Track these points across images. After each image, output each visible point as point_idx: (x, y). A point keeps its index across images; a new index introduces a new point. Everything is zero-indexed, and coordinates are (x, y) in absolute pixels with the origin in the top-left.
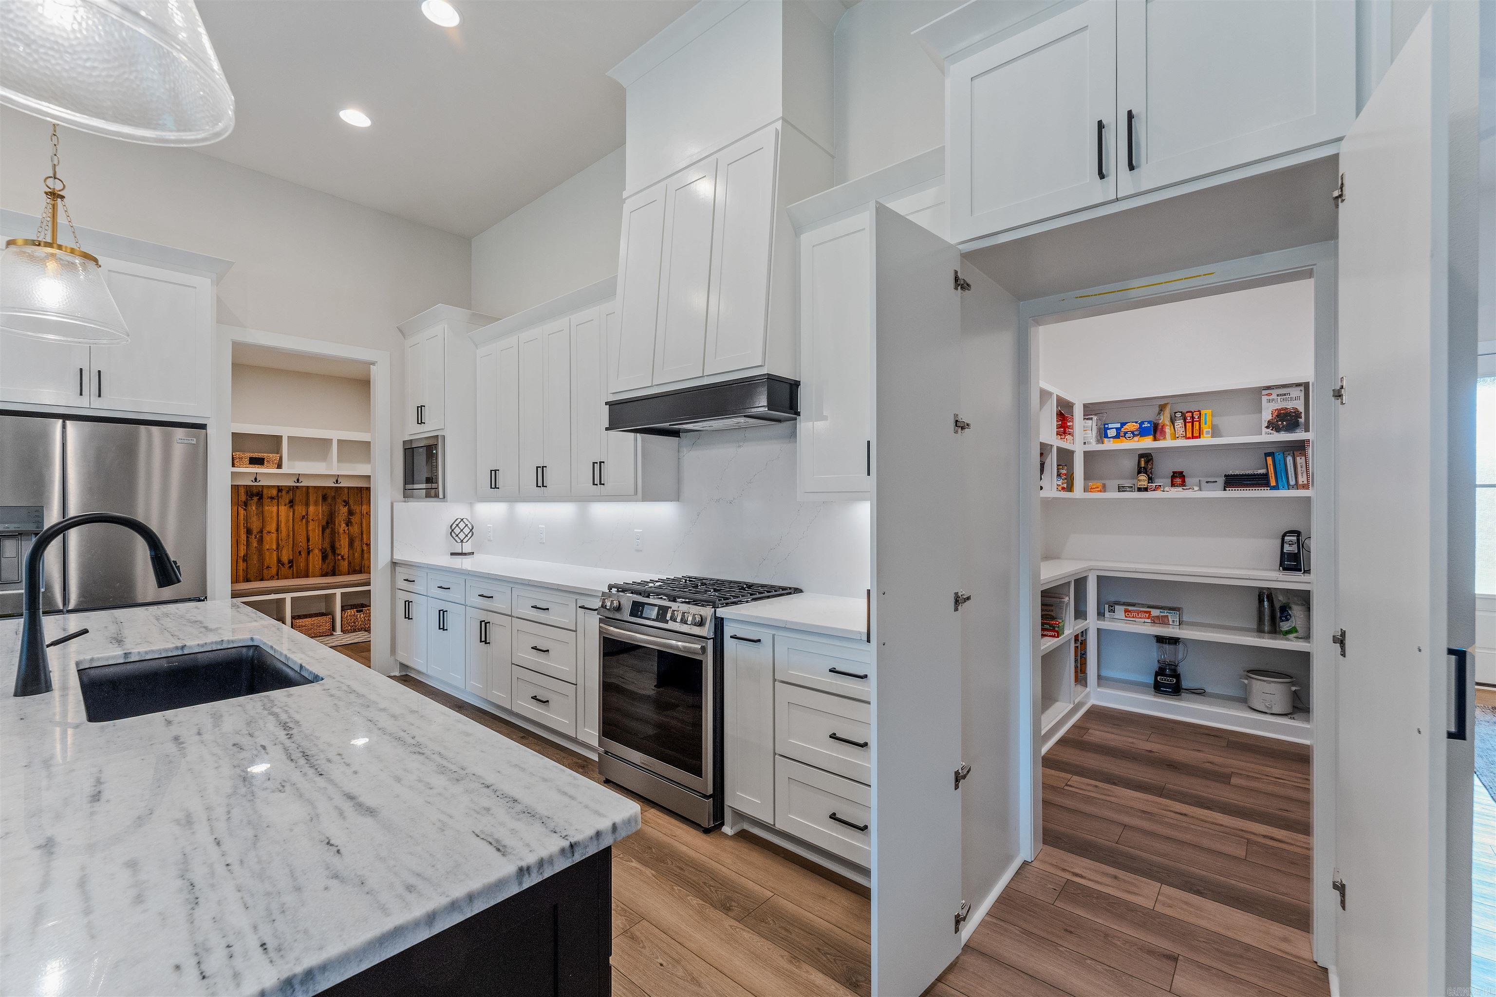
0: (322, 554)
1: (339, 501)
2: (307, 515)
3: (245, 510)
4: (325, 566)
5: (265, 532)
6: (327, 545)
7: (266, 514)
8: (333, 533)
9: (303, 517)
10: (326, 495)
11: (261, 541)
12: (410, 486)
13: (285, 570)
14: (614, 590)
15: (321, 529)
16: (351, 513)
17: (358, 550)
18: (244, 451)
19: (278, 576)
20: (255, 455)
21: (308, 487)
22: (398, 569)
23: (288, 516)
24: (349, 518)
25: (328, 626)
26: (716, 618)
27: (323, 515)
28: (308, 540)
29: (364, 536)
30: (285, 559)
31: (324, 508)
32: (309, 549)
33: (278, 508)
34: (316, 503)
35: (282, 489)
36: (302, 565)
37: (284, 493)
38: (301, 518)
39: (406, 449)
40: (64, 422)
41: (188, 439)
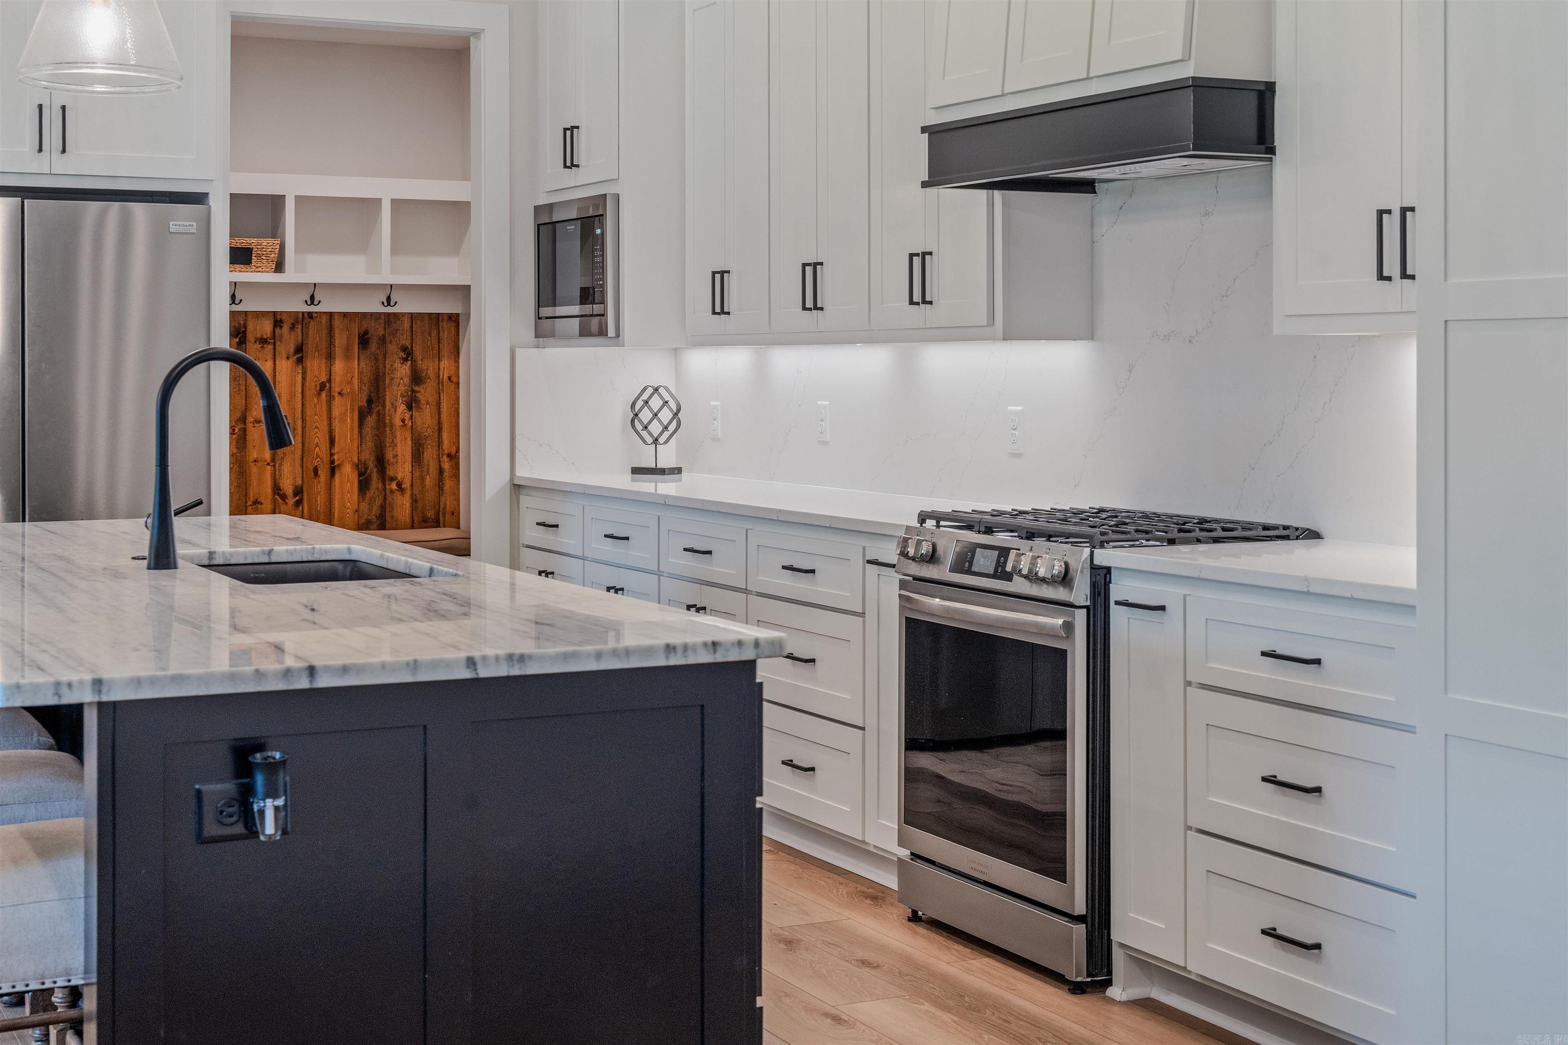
0: (360, 475)
1: (392, 348)
2: (329, 381)
4: (364, 506)
5: (250, 419)
6: (368, 456)
8: (382, 425)
9: (323, 387)
10: (366, 333)
11: (242, 440)
12: (546, 311)
13: (286, 510)
14: (930, 524)
15: (356, 417)
16: (417, 378)
17: (431, 471)
21: (331, 315)
22: (526, 500)
23: (293, 384)
24: (413, 391)
26: (1094, 568)
27: (361, 381)
28: (332, 441)
29: (445, 435)
30: (287, 486)
31: (362, 364)
32: (332, 462)
33: (275, 363)
34: (347, 356)
35: (281, 321)
36: (320, 500)
37: (286, 327)
38: (318, 388)
39: (538, 225)
40: (23, 203)
41: (185, 223)
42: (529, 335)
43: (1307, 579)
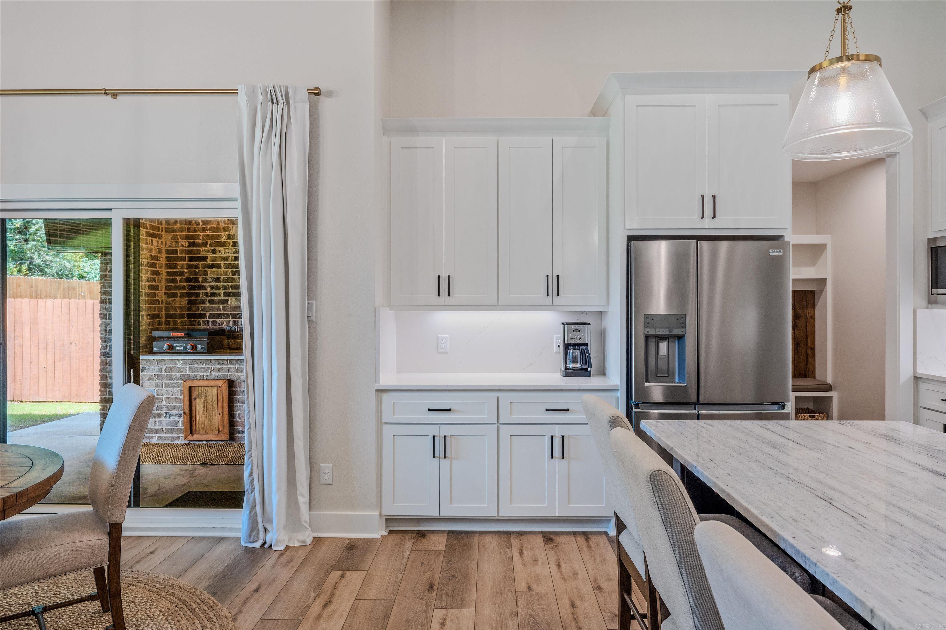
12: (935, 291)
22: (925, 387)
39: (931, 248)
40: (697, 243)
41: (777, 250)
42: (924, 303)
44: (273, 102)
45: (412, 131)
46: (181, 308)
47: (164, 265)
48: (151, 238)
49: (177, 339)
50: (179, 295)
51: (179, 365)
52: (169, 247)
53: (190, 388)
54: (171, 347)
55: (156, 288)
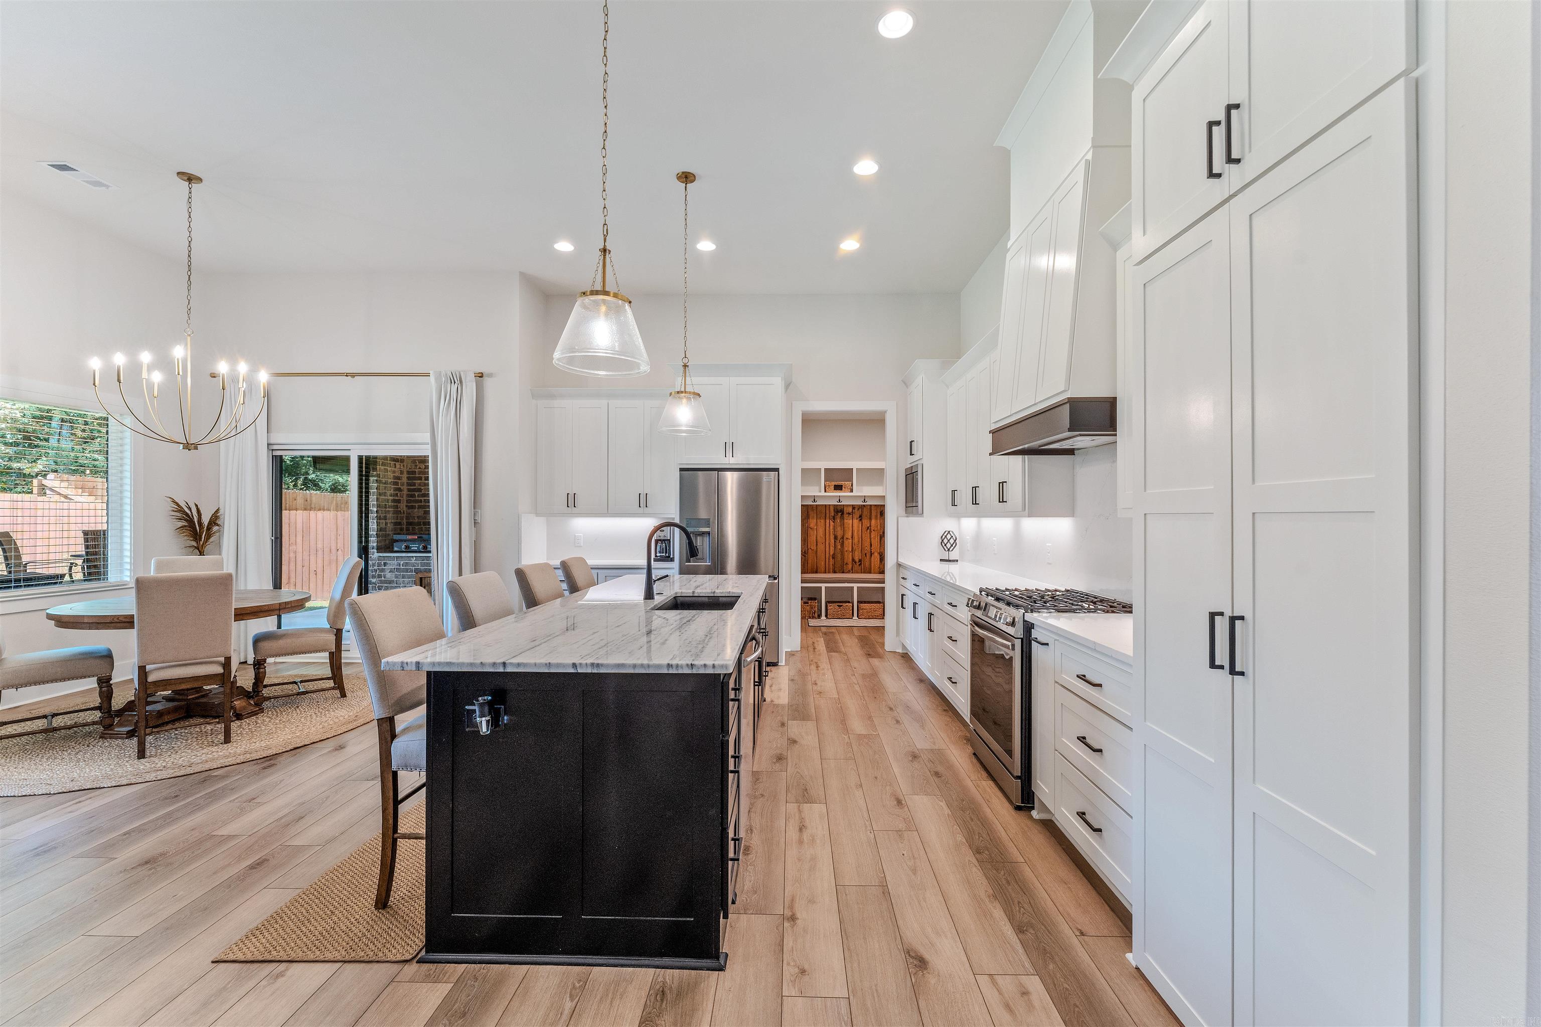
2: (870, 526)
3: (834, 522)
7: (846, 525)
9: (868, 527)
11: (842, 544)
13: (856, 567)
14: (978, 591)
18: (831, 481)
19: (852, 571)
20: (836, 483)
22: (898, 570)
25: (880, 612)
26: (1026, 621)
30: (857, 559)
32: (871, 552)
33: (853, 521)
35: (854, 507)
36: (867, 564)
37: (856, 509)
39: (904, 475)
40: (718, 473)
42: (904, 513)
43: (1095, 643)
44: (451, 383)
45: (552, 396)
46: (418, 517)
47: (405, 483)
48: (394, 462)
49: (413, 541)
50: (417, 507)
51: (413, 560)
52: (410, 469)
53: (421, 578)
54: (407, 547)
55: (399, 501)
